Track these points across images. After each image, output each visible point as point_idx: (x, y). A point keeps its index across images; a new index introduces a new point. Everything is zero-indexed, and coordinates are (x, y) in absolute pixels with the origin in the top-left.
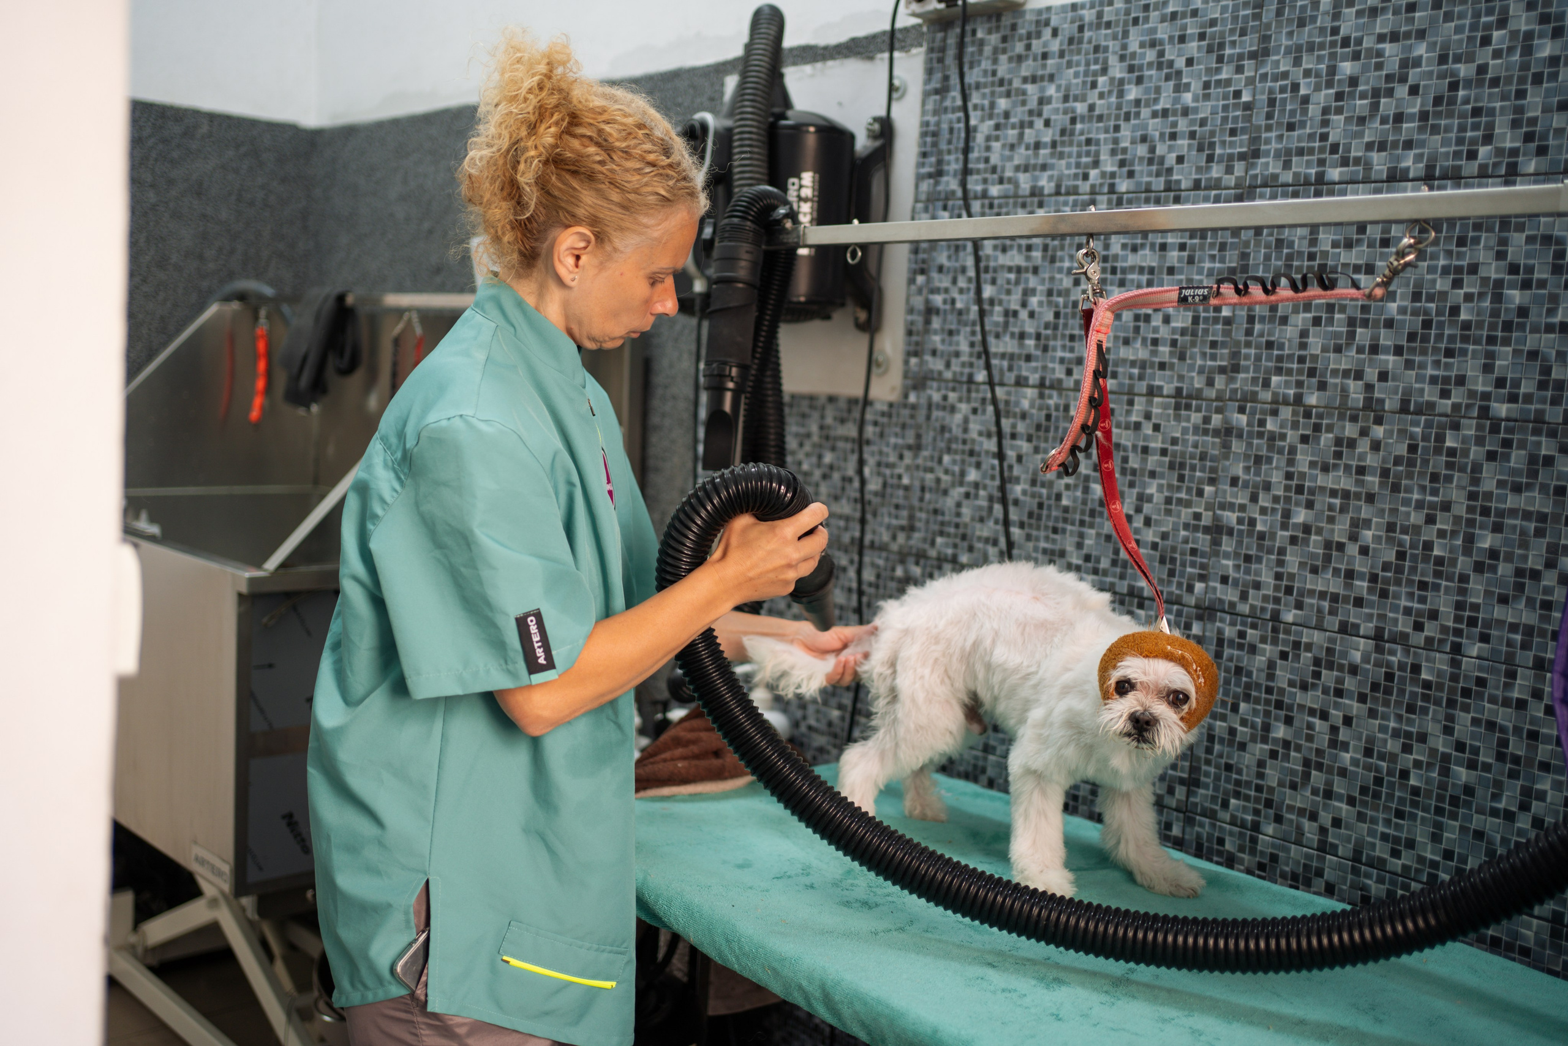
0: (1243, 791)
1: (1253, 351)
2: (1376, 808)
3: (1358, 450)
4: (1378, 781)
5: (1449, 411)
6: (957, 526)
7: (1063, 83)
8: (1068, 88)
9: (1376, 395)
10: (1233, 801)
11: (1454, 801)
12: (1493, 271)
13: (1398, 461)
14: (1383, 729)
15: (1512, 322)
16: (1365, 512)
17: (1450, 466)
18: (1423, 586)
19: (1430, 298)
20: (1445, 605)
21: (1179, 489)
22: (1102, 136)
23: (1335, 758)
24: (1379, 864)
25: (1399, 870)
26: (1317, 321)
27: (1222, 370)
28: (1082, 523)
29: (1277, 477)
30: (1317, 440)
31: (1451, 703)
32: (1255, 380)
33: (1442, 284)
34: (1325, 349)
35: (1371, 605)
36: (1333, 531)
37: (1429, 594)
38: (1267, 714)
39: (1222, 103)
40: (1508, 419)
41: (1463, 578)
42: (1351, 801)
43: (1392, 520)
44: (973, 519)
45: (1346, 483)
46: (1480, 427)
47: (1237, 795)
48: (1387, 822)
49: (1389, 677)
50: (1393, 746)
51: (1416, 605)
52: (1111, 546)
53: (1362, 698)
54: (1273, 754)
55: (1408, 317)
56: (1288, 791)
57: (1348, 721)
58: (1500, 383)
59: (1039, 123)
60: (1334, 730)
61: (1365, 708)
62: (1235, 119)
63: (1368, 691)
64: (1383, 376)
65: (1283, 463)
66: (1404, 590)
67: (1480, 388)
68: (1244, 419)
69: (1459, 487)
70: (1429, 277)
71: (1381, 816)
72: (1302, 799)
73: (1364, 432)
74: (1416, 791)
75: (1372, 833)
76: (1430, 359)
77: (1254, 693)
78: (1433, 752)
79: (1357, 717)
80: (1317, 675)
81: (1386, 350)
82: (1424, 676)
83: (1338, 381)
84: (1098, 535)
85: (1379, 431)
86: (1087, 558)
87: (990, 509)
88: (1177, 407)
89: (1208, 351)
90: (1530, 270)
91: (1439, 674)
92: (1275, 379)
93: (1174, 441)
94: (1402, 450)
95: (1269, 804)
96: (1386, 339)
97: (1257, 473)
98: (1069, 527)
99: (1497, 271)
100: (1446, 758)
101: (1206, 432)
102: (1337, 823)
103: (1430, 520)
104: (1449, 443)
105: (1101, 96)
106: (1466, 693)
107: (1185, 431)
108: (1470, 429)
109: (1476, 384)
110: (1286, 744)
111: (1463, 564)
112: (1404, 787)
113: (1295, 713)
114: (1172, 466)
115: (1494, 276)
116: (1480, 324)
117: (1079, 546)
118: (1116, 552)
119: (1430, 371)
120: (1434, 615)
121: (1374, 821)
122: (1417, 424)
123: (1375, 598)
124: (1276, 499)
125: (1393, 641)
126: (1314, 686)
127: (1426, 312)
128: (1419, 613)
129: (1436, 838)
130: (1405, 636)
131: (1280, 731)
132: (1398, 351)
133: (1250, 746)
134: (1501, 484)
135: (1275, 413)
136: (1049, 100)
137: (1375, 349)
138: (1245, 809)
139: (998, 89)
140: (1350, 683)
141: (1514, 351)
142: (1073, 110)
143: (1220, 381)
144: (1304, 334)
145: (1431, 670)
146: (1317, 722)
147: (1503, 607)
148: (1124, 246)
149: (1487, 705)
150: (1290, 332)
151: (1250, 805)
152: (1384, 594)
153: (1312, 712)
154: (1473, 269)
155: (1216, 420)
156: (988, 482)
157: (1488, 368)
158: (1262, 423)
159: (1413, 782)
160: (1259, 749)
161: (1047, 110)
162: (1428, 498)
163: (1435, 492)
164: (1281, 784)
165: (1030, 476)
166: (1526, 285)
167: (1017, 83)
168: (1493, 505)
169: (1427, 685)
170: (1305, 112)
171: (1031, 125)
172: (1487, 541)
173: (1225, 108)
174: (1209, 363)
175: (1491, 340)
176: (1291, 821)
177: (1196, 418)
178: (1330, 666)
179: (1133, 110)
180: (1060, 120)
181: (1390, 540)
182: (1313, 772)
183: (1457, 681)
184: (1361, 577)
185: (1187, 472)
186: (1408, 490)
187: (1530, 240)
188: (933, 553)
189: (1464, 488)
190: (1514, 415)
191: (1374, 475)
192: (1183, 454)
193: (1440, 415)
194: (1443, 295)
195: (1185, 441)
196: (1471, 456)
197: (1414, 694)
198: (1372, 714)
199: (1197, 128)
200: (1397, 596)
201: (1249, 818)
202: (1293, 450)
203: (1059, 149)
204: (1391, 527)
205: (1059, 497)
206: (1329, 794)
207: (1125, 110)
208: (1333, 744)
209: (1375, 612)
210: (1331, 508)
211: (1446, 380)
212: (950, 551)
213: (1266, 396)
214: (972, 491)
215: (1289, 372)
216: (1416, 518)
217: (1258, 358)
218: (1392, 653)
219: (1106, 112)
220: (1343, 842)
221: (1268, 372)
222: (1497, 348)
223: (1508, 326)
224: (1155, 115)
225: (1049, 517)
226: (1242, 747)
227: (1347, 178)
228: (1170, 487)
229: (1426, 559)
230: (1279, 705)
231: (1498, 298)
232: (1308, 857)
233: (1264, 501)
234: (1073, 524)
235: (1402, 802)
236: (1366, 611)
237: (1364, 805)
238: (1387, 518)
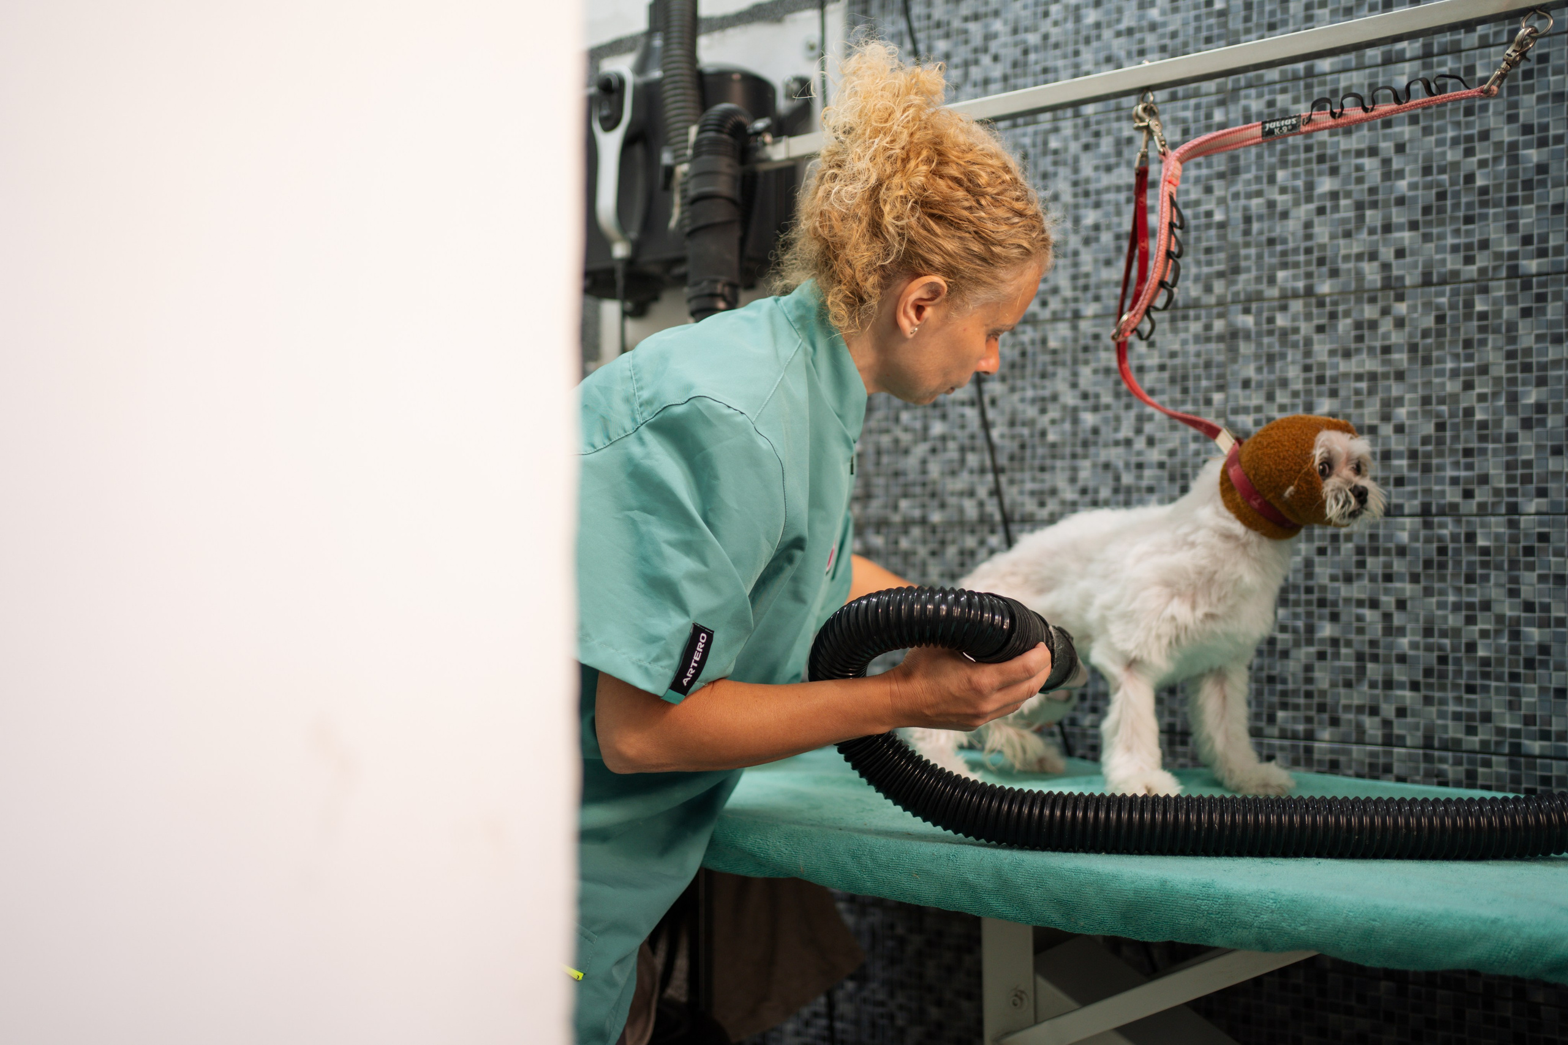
0: (1292, 700)
1: (1253, 251)
2: (1443, 688)
3: (1382, 330)
4: (1443, 660)
5: (1475, 275)
6: (924, 484)
7: (1010, 16)
8: (1016, 22)
9: (1395, 272)
10: (1281, 714)
11: (1530, 664)
12: (1505, 134)
13: (1426, 334)
14: (1442, 605)
15: (1531, 180)
16: (1396, 389)
17: (1482, 329)
18: (1468, 453)
19: (1442, 170)
20: (1494, 468)
21: (1183, 402)
22: (1060, 63)
23: (1390, 647)
24: (1455, 746)
25: (1477, 747)
26: (1321, 211)
27: (1221, 275)
28: (1074, 456)
29: (1294, 373)
30: (1335, 328)
31: (1514, 564)
32: (1258, 280)
33: (1452, 155)
34: (1333, 237)
35: (1413, 481)
36: (1362, 416)
37: (1476, 460)
38: (1309, 615)
39: (1193, 13)
40: (1539, 275)
41: (1512, 437)
42: (1415, 686)
43: (1426, 393)
44: (943, 474)
45: (1371, 365)
46: (1509, 287)
47: (1284, 706)
48: (1458, 700)
49: (1442, 551)
50: (1454, 620)
51: (1463, 474)
52: (1110, 476)
53: (1415, 578)
54: (1321, 656)
55: (1420, 192)
56: (1342, 691)
57: (1401, 605)
58: (1527, 240)
59: (986, 60)
60: (1387, 617)
61: (1419, 588)
62: (1210, 28)
63: (1420, 569)
64: (1400, 253)
65: (1299, 355)
66: (1448, 461)
67: (1506, 249)
68: (1249, 321)
69: (1496, 348)
70: (1439, 150)
71: (1450, 695)
72: (1360, 695)
73: (1385, 312)
74: (1485, 662)
75: (1442, 715)
76: (1448, 229)
77: (1292, 597)
78: (1500, 619)
79: (1412, 598)
80: (1361, 564)
81: (1400, 227)
82: (1481, 542)
83: (1351, 265)
84: (1094, 466)
85: (1401, 308)
86: (1084, 491)
87: (963, 461)
88: (1173, 320)
89: (1203, 257)
90: (1545, 128)
91: (1498, 537)
92: (1281, 275)
93: (1173, 355)
94: (1429, 322)
95: (1322, 708)
96: (1398, 216)
97: (1272, 371)
98: (1059, 463)
99: (1510, 134)
100: (1517, 621)
101: (1208, 340)
102: (1401, 712)
103: (1468, 386)
104: (1479, 307)
105: (1056, 24)
106: (1529, 551)
107: (1184, 342)
108: (1499, 289)
109: (1501, 245)
110: (1335, 642)
111: (1509, 423)
112: (1472, 660)
113: (1341, 607)
114: (1173, 380)
115: (1507, 139)
116: (1498, 187)
117: (1073, 480)
118: (1117, 478)
119: (1450, 241)
120: (1484, 479)
121: (1443, 702)
122: (1442, 294)
123: (1417, 474)
124: (1295, 394)
125: (1442, 513)
126: (1359, 576)
127: (1439, 184)
128: (1468, 480)
129: (1513, 706)
130: (1454, 507)
131: (1326, 630)
132: (1413, 226)
133: (1294, 653)
134: (1540, 338)
135: (1284, 308)
136: (995, 36)
137: (1387, 228)
138: (1295, 720)
139: (935, 32)
140: (1399, 566)
141: (1539, 208)
142: (1025, 42)
143: (1219, 286)
144: (1308, 225)
145: (1487, 536)
146: (1367, 613)
147: (1558, 459)
148: (1097, 168)
149: (1553, 559)
150: (1293, 226)
151: (1301, 714)
152: (1426, 469)
153: (1360, 603)
154: (1485, 136)
155: (1219, 325)
156: (958, 433)
157: (1512, 228)
158: (1271, 320)
159: (1481, 653)
160: (1305, 653)
161: (994, 46)
162: (1464, 365)
163: (1469, 358)
164: (1334, 685)
165: (1006, 418)
166: (1542, 143)
167: (956, 24)
168: (1534, 360)
169: (1485, 551)
170: (1285, 10)
171: (976, 62)
172: (1531, 396)
173: (1197, 18)
174: (1205, 270)
175: (1512, 201)
176: (1350, 721)
177: (1195, 327)
178: (1375, 552)
179: (1094, 33)
180: (1011, 53)
181: (1427, 414)
182: (1370, 666)
183: (1518, 542)
184: (1399, 455)
185: (1191, 384)
186: (1441, 360)
187: (1541, 99)
188: (896, 518)
189: (1501, 349)
190: (1545, 269)
191: (1401, 351)
192: (1184, 366)
193: (1466, 281)
194: (1455, 165)
195: (1185, 354)
196: (1505, 316)
197: (1471, 564)
198: (1428, 592)
199: (1167, 41)
200: (1441, 468)
201: (1301, 727)
202: (1308, 342)
203: (1012, 81)
204: (1426, 401)
205: (1043, 434)
206: (1389, 684)
207: (1084, 33)
208: (1388, 631)
209: (1419, 488)
210: (1358, 392)
211: (1469, 247)
212: (917, 513)
213: (1274, 292)
214: (939, 445)
215: (1296, 265)
216: (1452, 386)
217: (1260, 257)
218: (1443, 526)
219: (1061, 39)
220: (1409, 731)
221: (1273, 269)
222: (1519, 208)
223: (1528, 185)
224: (1118, 34)
225: (1034, 457)
226: (1285, 654)
227: (1339, 67)
228: (1173, 402)
229: (1468, 425)
230: (1322, 603)
231: (1514, 159)
232: (1373, 754)
233: (1282, 398)
234: (1063, 458)
235: (1471, 675)
236: (1408, 488)
237: (1429, 686)
238: (1420, 392)
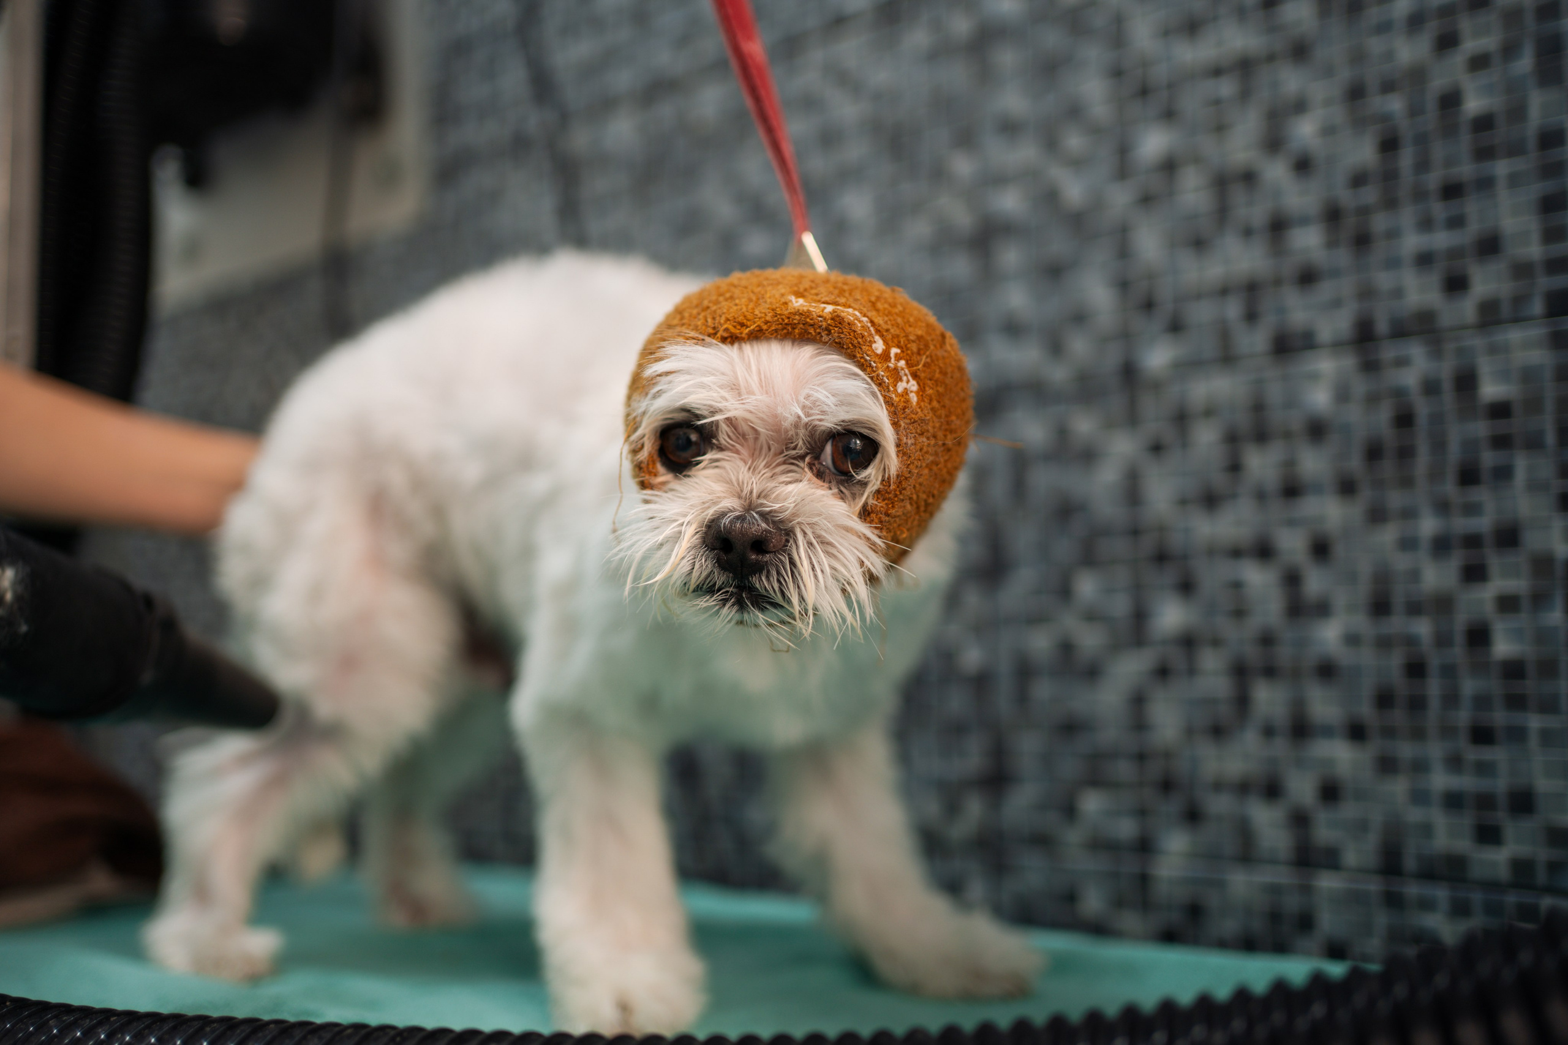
0: (1109, 770)
2: (1418, 734)
4: (1416, 669)
14: (1408, 545)
18: (1452, 191)
20: (1513, 215)
24: (1449, 870)
25: (1503, 873)
35: (1335, 273)
36: (1226, 148)
37: (1472, 207)
38: (1137, 586)
42: (1357, 732)
43: (1356, 75)
47: (1094, 784)
48: (1455, 763)
50: (1436, 577)
51: (1442, 241)
53: (1347, 489)
54: (1163, 672)
56: (1206, 747)
57: (1321, 549)
60: (1292, 580)
61: (1356, 510)
63: (1357, 466)
66: (1408, 216)
71: (1436, 752)
72: (1243, 756)
74: (1513, 670)
75: (1420, 797)
77: (1102, 548)
79: (1343, 533)
80: (1235, 467)
82: (1489, 391)
91: (1528, 375)
95: (1166, 787)
102: (1330, 792)
103: (1447, 43)
110: (1188, 642)
111: (1544, 107)
112: (1481, 667)
113: (1198, 565)
120: (1490, 246)
121: (1420, 767)
123: (1343, 257)
125: (1399, 334)
128: (1455, 254)
130: (1426, 318)
131: (1171, 616)
133: (1109, 667)
138: (1116, 813)
140: (1312, 463)
145: (1504, 375)
151: (1127, 800)
152: (1362, 241)
159: (1503, 647)
160: (1131, 668)
164: (1189, 735)
169: (1500, 410)
176: (1223, 817)
178: (1262, 438)
181: (1359, 121)
184: (1305, 221)
197: (1469, 445)
198: (1377, 516)
200: (1393, 234)
201: (1127, 830)
204: (1356, 93)
206: (1301, 731)
208: (1296, 610)
209: (1347, 287)
216: (1411, 52)
218: (1402, 362)
226: (1092, 673)
229: (1449, 129)
230: (1161, 559)
232: (1274, 890)
235: (1482, 702)
236: (1326, 290)
237: (1389, 732)
238: (1345, 74)
